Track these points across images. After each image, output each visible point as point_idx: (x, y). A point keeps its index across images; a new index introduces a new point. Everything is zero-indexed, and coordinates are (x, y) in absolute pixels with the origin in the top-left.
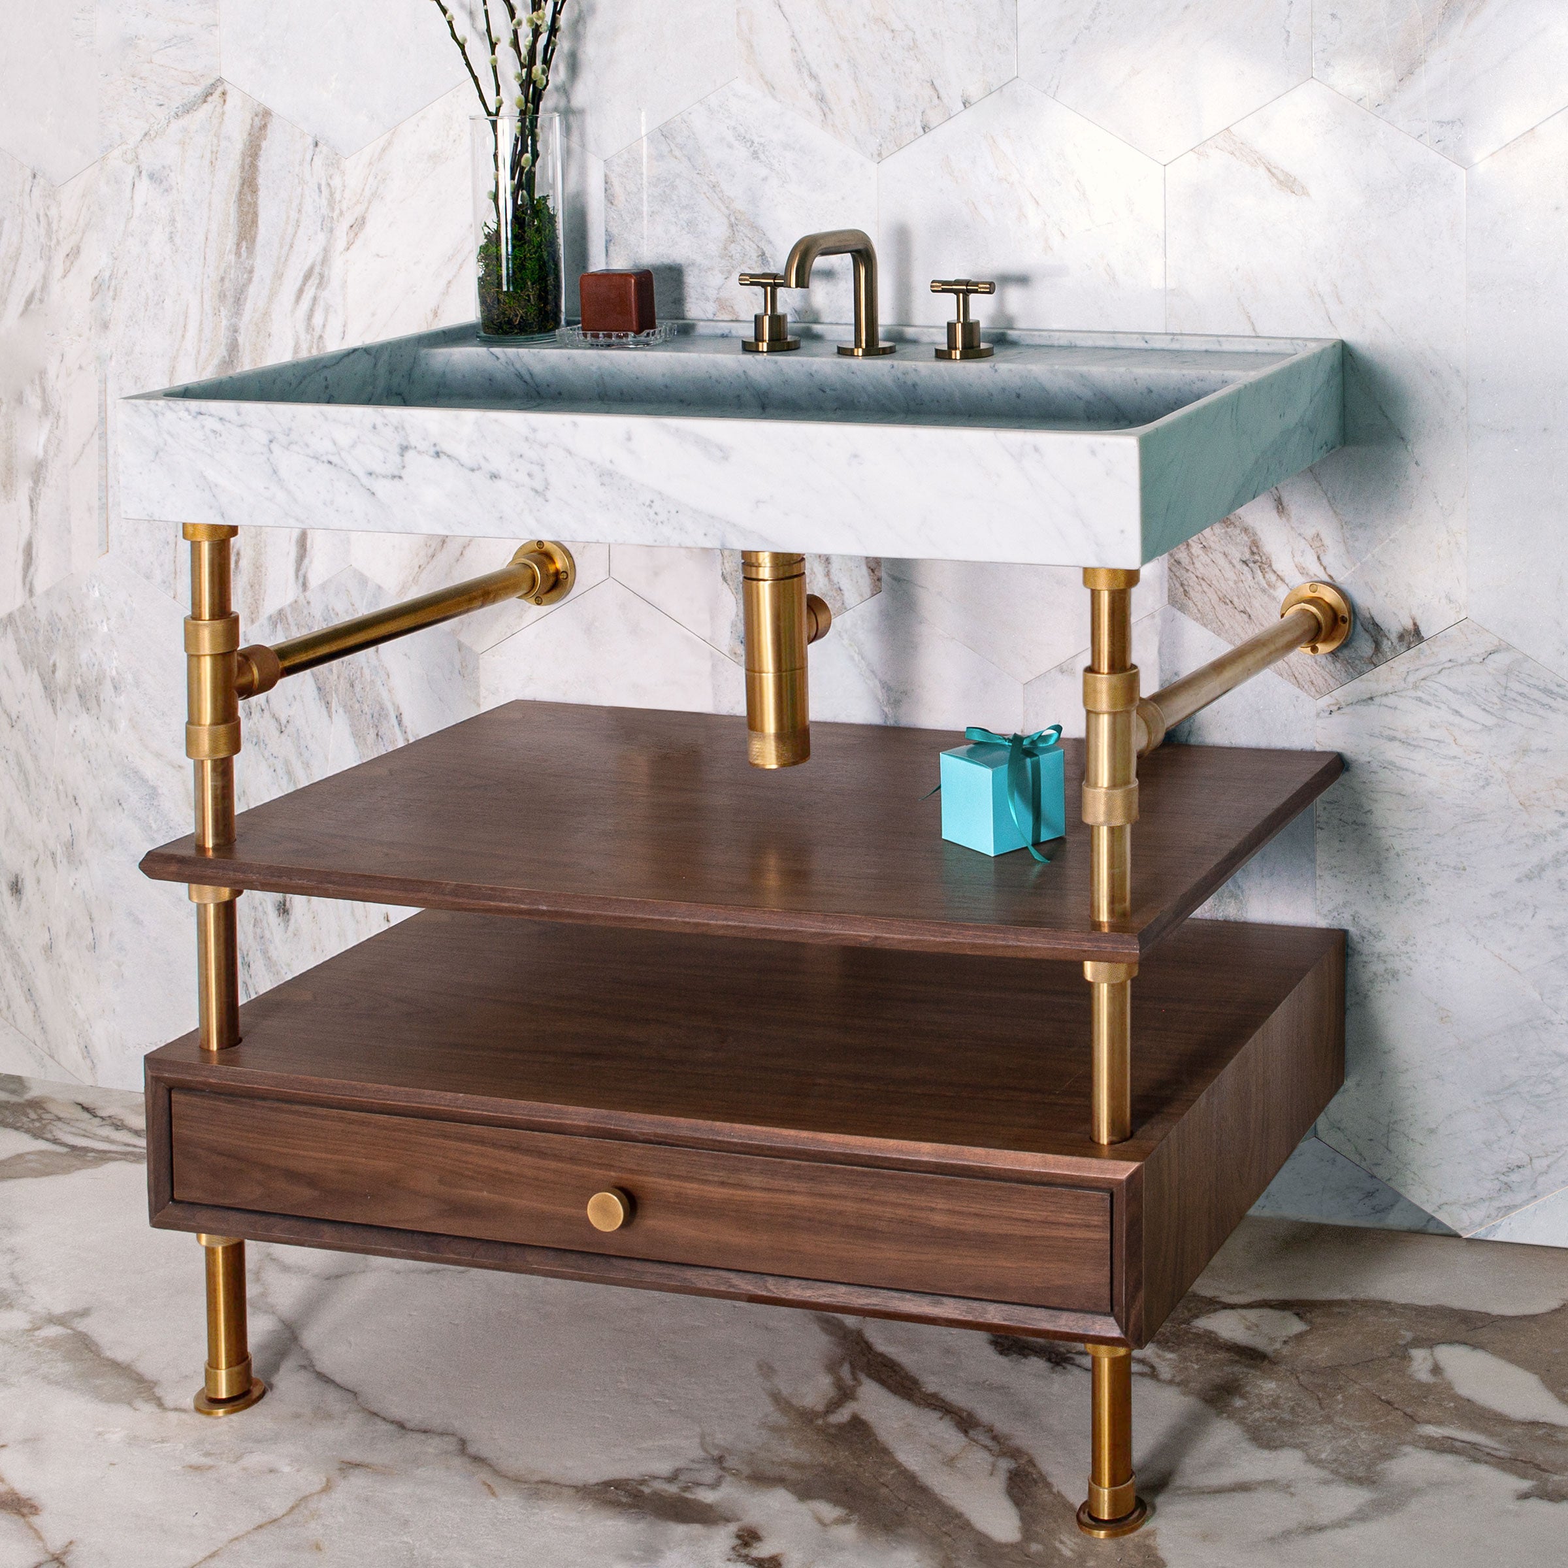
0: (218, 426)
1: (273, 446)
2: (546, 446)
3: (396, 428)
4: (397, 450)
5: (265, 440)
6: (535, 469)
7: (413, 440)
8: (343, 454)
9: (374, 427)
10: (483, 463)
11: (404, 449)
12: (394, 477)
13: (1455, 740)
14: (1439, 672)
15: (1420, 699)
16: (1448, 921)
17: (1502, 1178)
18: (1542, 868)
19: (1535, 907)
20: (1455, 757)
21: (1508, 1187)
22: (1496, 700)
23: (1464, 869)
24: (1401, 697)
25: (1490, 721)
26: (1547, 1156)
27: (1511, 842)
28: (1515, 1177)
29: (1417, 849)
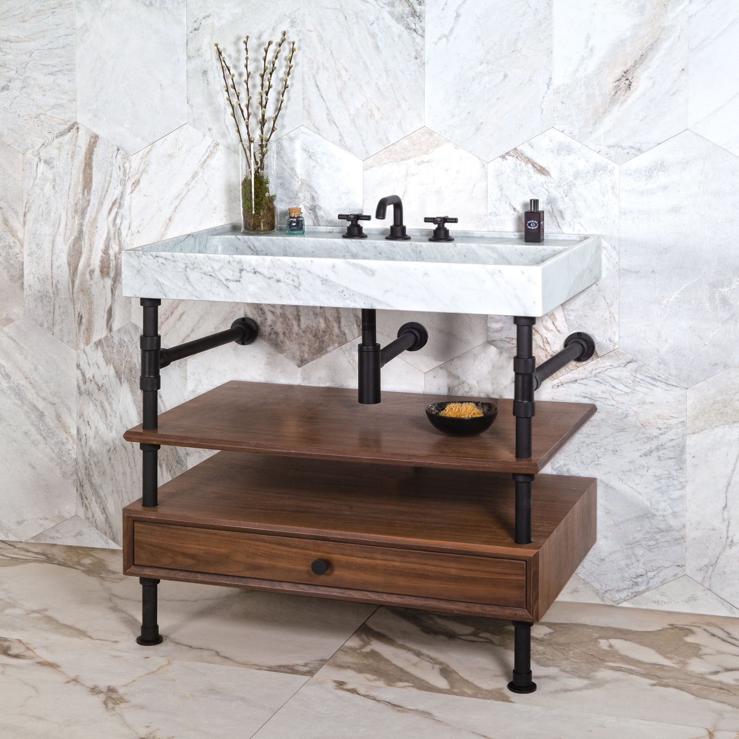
0: (164, 261)
1: (187, 269)
2: (300, 270)
3: (238, 262)
4: (238, 271)
5: (184, 267)
6: (295, 278)
7: (245, 267)
8: (216, 272)
9: (229, 262)
10: (274, 276)
11: (241, 270)
12: (237, 281)
13: (613, 398)
14: (606, 370)
15: (597, 381)
16: (610, 472)
17: (634, 580)
18: (651, 452)
19: (648, 467)
20: (613, 405)
21: (636, 584)
22: (631, 382)
23: (617, 451)
24: (589, 380)
25: (628, 390)
26: (654, 571)
27: (637, 440)
28: (639, 580)
29: (596, 443)
